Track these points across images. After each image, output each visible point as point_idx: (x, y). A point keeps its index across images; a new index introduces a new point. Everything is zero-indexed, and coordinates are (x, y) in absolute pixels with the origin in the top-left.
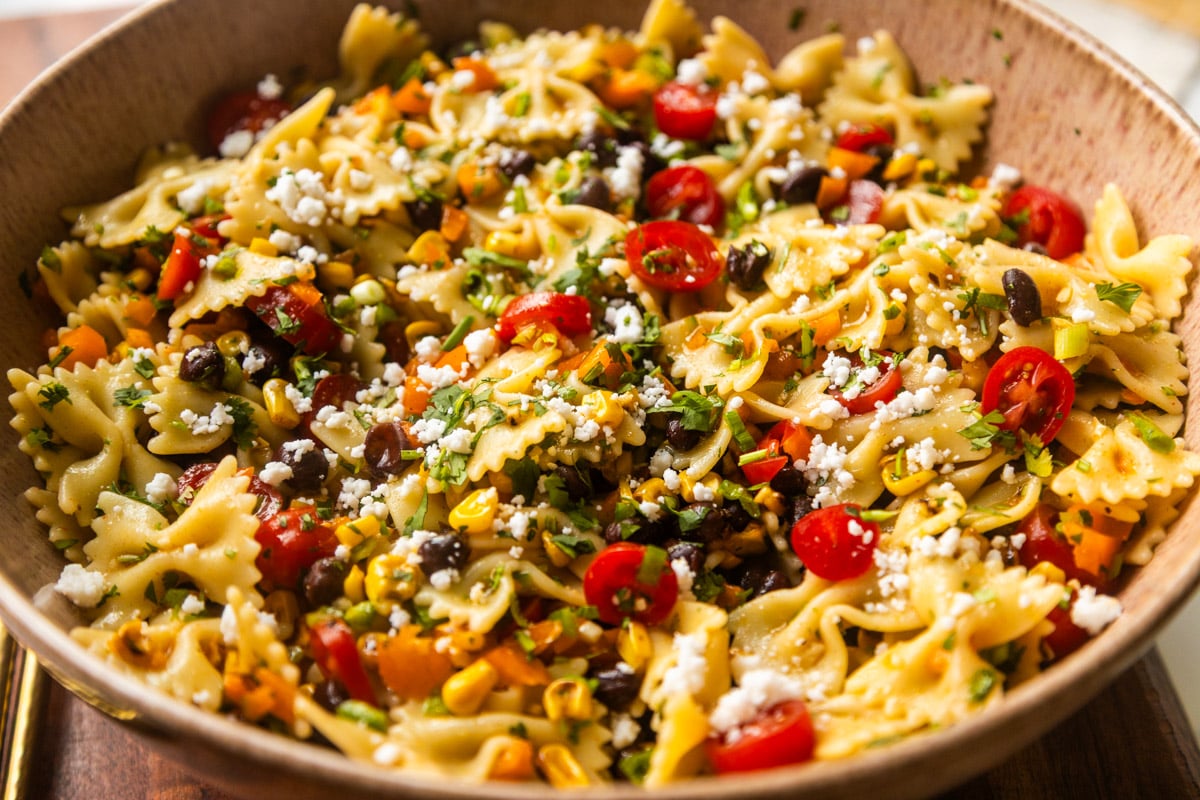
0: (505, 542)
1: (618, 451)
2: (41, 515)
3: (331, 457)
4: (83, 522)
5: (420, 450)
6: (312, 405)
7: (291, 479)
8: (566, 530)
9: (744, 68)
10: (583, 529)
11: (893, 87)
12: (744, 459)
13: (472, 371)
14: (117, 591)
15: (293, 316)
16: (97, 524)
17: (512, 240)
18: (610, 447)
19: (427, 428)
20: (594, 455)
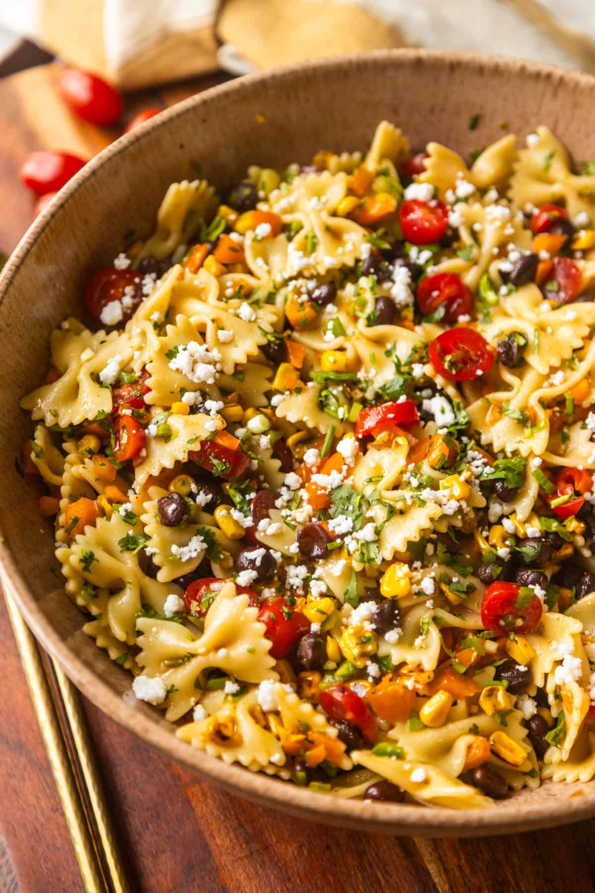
0: (422, 598)
1: (472, 515)
2: (100, 642)
3: (277, 556)
4: (131, 643)
5: (339, 541)
6: (254, 521)
7: (257, 578)
8: (455, 580)
9: (456, 178)
10: (464, 576)
11: (558, 170)
12: (554, 503)
13: (350, 471)
14: (175, 688)
15: (224, 460)
16: (140, 641)
17: (340, 357)
18: (466, 514)
19: (339, 524)
20: (459, 523)
